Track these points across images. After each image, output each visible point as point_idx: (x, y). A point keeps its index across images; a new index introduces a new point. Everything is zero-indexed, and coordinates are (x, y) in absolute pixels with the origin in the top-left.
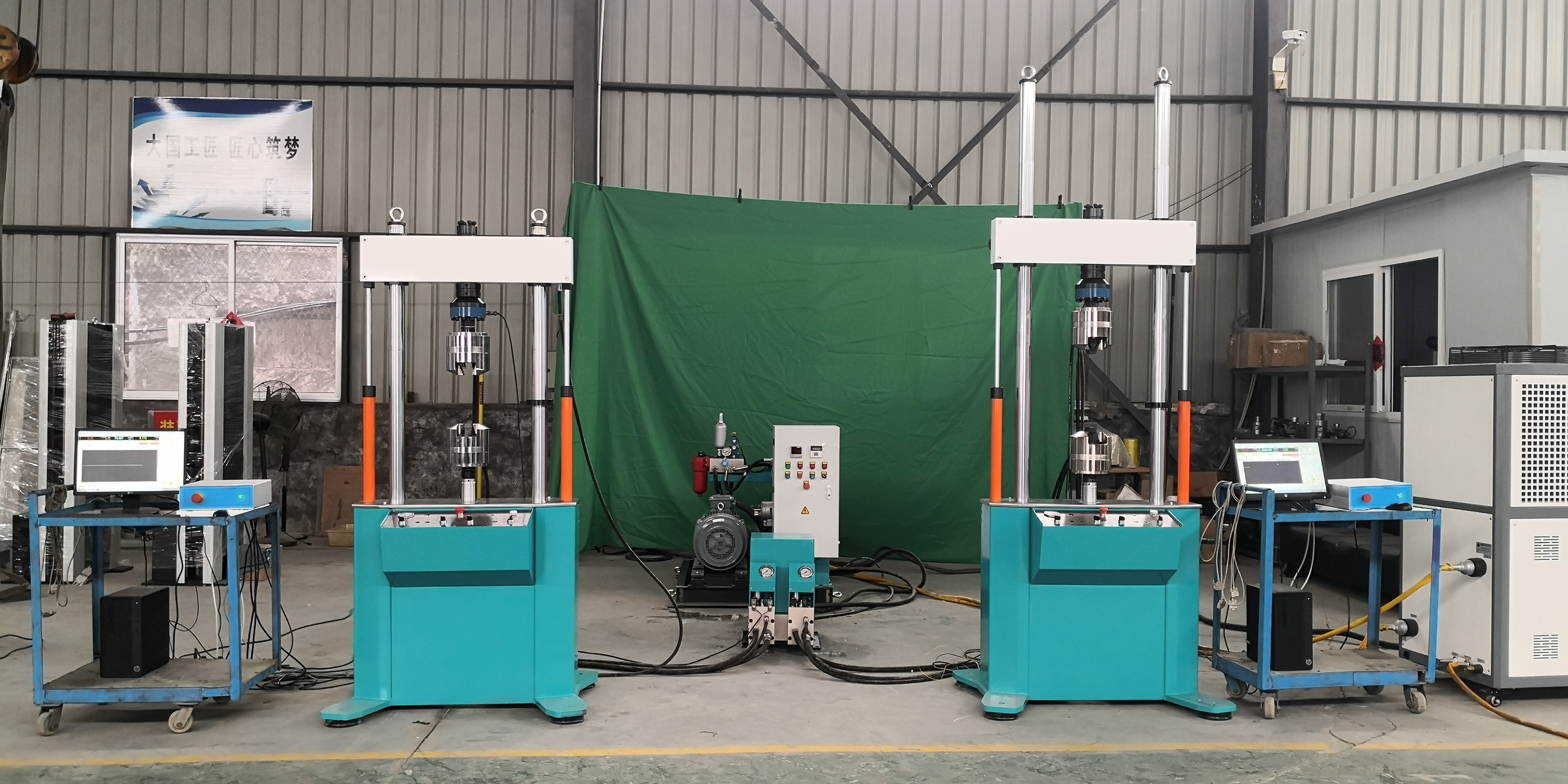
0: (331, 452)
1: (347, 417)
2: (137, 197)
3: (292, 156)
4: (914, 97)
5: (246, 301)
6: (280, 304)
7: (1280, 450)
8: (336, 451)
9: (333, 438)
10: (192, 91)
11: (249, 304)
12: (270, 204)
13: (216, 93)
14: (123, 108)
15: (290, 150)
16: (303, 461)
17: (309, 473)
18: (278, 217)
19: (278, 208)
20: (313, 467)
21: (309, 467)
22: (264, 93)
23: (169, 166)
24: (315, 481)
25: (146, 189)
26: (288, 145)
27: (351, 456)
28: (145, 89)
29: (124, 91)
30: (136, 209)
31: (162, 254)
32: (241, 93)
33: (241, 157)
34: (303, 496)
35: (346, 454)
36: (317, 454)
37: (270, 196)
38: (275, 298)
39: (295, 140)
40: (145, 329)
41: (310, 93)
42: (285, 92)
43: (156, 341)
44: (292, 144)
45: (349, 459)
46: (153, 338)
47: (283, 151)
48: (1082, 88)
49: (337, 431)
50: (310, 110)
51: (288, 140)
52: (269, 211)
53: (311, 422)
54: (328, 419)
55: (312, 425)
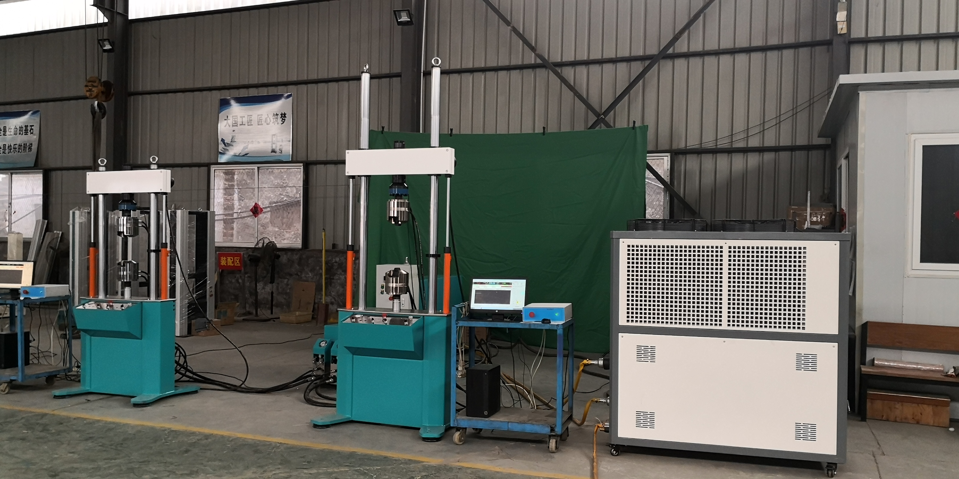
0: (297, 274)
1: (304, 256)
2: (221, 146)
3: (283, 122)
4: (600, 62)
5: (282, 197)
6: (296, 198)
7: (501, 283)
8: (299, 274)
9: (298, 267)
10: (243, 93)
11: (282, 198)
12: (274, 147)
13: (253, 92)
14: (217, 103)
15: (283, 119)
16: (285, 278)
17: (287, 285)
18: (278, 154)
19: (277, 150)
20: (289, 282)
21: (288, 282)
22: (272, 91)
23: (234, 131)
24: (290, 289)
25: (224, 143)
26: (281, 117)
27: (306, 277)
28: (225, 94)
29: (217, 95)
30: (221, 153)
31: (247, 174)
32: (264, 92)
33: (262, 124)
34: (285, 296)
35: (303, 275)
36: (291, 275)
37: (274, 143)
38: (294, 195)
39: (285, 114)
40: (239, 211)
41: (292, 89)
42: (280, 90)
43: (244, 217)
44: (283, 116)
45: (305, 278)
46: (243, 216)
47: (280, 120)
48: (711, 45)
49: (299, 264)
50: (291, 98)
51: (282, 114)
52: (273, 151)
53: (288, 259)
54: (296, 257)
55: (289, 260)
